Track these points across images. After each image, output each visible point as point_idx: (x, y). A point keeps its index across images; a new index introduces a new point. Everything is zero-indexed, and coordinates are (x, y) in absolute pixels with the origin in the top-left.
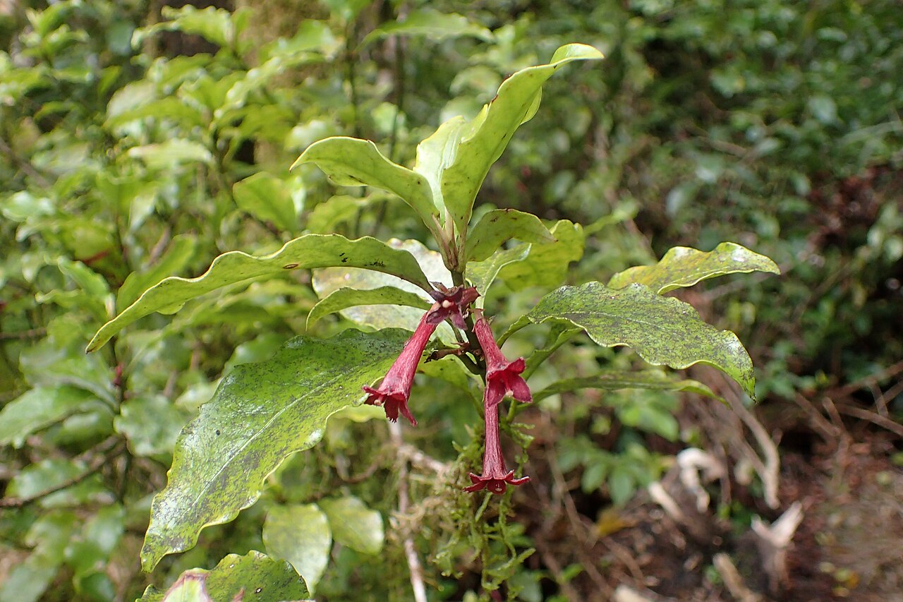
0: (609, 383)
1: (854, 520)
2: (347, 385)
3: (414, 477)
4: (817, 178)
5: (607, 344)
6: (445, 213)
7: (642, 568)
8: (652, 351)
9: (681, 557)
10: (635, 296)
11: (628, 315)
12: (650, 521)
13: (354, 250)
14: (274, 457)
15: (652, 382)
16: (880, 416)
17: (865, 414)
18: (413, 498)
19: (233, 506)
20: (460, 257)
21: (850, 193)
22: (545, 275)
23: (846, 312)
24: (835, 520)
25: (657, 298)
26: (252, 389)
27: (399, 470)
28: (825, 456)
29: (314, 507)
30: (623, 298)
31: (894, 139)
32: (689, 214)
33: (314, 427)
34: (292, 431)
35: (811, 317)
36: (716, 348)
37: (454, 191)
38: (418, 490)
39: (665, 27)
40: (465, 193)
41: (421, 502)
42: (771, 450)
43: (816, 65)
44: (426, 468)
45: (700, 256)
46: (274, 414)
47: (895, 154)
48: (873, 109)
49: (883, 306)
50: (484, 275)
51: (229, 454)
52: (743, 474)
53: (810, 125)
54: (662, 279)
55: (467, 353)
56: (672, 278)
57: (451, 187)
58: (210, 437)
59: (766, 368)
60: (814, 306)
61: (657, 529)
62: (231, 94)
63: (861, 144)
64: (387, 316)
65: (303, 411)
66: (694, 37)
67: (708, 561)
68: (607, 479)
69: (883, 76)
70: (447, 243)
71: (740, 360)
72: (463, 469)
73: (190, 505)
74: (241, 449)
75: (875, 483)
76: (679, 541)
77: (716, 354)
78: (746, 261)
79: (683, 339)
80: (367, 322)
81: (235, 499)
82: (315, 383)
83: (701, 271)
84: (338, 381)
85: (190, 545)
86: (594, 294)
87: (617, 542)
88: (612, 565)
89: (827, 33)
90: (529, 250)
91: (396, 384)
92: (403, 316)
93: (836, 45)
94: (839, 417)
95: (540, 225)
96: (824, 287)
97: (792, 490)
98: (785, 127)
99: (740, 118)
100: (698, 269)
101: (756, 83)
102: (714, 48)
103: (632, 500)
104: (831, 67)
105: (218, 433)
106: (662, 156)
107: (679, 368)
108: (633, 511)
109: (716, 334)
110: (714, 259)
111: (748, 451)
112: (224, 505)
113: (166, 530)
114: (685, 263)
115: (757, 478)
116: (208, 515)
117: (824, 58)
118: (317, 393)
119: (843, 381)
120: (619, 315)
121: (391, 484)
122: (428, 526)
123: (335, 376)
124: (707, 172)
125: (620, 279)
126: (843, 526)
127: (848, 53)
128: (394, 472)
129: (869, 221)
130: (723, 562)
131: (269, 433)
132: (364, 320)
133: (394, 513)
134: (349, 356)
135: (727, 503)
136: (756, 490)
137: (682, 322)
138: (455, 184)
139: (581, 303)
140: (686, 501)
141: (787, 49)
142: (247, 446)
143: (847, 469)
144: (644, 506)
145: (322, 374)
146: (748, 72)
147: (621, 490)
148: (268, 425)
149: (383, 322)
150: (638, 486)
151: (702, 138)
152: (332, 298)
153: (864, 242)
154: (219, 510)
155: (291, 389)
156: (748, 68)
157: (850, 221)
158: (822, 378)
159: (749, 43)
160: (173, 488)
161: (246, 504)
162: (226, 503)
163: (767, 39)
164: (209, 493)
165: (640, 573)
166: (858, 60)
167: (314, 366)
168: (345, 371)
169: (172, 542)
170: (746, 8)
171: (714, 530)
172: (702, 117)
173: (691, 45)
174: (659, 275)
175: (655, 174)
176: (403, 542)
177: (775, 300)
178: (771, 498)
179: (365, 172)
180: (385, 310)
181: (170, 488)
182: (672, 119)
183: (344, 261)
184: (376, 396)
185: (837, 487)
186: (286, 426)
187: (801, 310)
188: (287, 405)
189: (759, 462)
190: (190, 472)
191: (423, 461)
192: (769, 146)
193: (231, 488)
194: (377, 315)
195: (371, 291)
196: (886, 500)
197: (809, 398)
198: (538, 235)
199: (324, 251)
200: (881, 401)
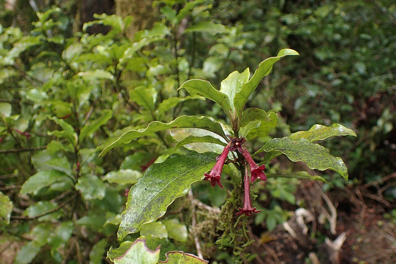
0: (286, 176)
1: (367, 240)
2: (195, 173)
3: (198, 212)
4: (357, 97)
5: (295, 161)
6: (234, 109)
7: (279, 257)
8: (311, 164)
9: (295, 253)
10: (303, 143)
11: (301, 150)
12: (283, 238)
13: (199, 122)
14: (170, 199)
15: (302, 176)
16: (379, 198)
17: (373, 197)
18: (198, 220)
19: (155, 216)
20: (238, 126)
21: (370, 103)
22: (261, 133)
23: (366, 153)
24: (359, 240)
25: (311, 144)
26: (158, 173)
27: (192, 209)
28: (355, 213)
29: (160, 223)
30: (298, 144)
31: (388, 81)
32: (303, 110)
33: (185, 188)
34: (176, 189)
35: (352, 155)
36: (334, 163)
37: (238, 101)
38: (200, 218)
39: (295, 30)
40: (242, 102)
41: (202, 222)
42: (333, 210)
43: (358, 49)
44: (204, 209)
45: (325, 128)
46: (167, 183)
47: (389, 88)
48: (380, 69)
49: (382, 151)
50: (242, 132)
51: (151, 197)
52: (322, 220)
53: (355, 74)
54: (311, 136)
55: (237, 162)
56: (315, 136)
57: (237, 100)
58: (143, 190)
59: (333, 176)
60: (353, 150)
61: (286, 241)
62: (126, 52)
63: (375, 83)
64: (201, 147)
65: (179, 182)
66: (307, 35)
67: (306, 255)
68: (265, 220)
69: (385, 55)
70: (234, 120)
71: (343, 168)
72: (227, 208)
73: (136, 216)
74: (155, 196)
75: (377, 225)
76: (295, 247)
77: (334, 166)
78: (344, 131)
79: (322, 160)
80: (193, 149)
81: (155, 214)
82: (182, 172)
83: (326, 134)
84: (191, 171)
85: (137, 230)
86: (287, 141)
87: (269, 246)
88: (266, 256)
89: (363, 36)
90: (260, 123)
91: (216, 172)
92: (207, 147)
93: (367, 41)
94: (362, 197)
95: (266, 114)
96: (358, 143)
97: (342, 227)
98: (344, 75)
99: (325, 70)
100: (325, 133)
101: (331, 55)
102: (315, 40)
103: (276, 229)
104: (364, 50)
105: (146, 189)
106: (291, 84)
107: (321, 170)
108: (276, 234)
109: (334, 158)
110: (331, 130)
111: (324, 210)
112: (151, 216)
113: (127, 225)
114: (320, 131)
115: (327, 222)
116: (144, 220)
117: (361, 46)
118: (183, 175)
119: (364, 182)
120: (298, 150)
121: (188, 215)
122: (204, 232)
123: (190, 169)
124: (312, 92)
125: (294, 136)
126: (362, 243)
127: (371, 45)
128: (190, 210)
129: (378, 116)
130: (312, 256)
131: (166, 190)
132: (192, 148)
133: (190, 226)
134: (194, 162)
135: (315, 232)
136: (327, 227)
137: (321, 153)
138: (239, 98)
139: (283, 145)
140: (298, 230)
141: (346, 41)
142: (158, 195)
143: (365, 219)
144: (281, 231)
145: (185, 168)
146: (328, 51)
147: (271, 225)
148: (165, 187)
149: (199, 149)
150: (278, 223)
151: (310, 78)
152: (185, 140)
153: (375, 124)
154: (149, 218)
155: (173, 173)
156: (329, 49)
157: (369, 115)
158: (356, 181)
159: (330, 39)
160: (129, 210)
161: (160, 216)
162: (152, 215)
163: (338, 37)
164: (144, 212)
165: (277, 260)
166: (375, 48)
167: (182, 165)
168: (193, 167)
169: (130, 229)
170: (329, 23)
171: (309, 243)
172: (308, 68)
173: (305, 38)
174: (310, 135)
175: (289, 91)
176: (194, 238)
177: (338, 147)
178: (333, 230)
179: (204, 92)
180: (200, 144)
181: (127, 209)
182: (296, 69)
183: (194, 126)
184: (209, 177)
185: (361, 227)
186: (173, 187)
187: (348, 151)
188: (172, 179)
189: (328, 215)
190: (135, 204)
191: (202, 206)
192: (337, 82)
193: (153, 210)
194: (197, 146)
195: (201, 137)
196: (380, 233)
197: (349, 189)
198: (265, 118)
199: (188, 122)
200: (380, 192)
